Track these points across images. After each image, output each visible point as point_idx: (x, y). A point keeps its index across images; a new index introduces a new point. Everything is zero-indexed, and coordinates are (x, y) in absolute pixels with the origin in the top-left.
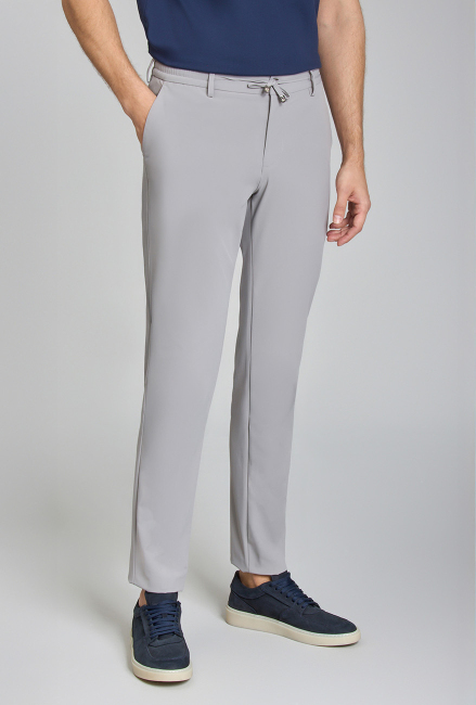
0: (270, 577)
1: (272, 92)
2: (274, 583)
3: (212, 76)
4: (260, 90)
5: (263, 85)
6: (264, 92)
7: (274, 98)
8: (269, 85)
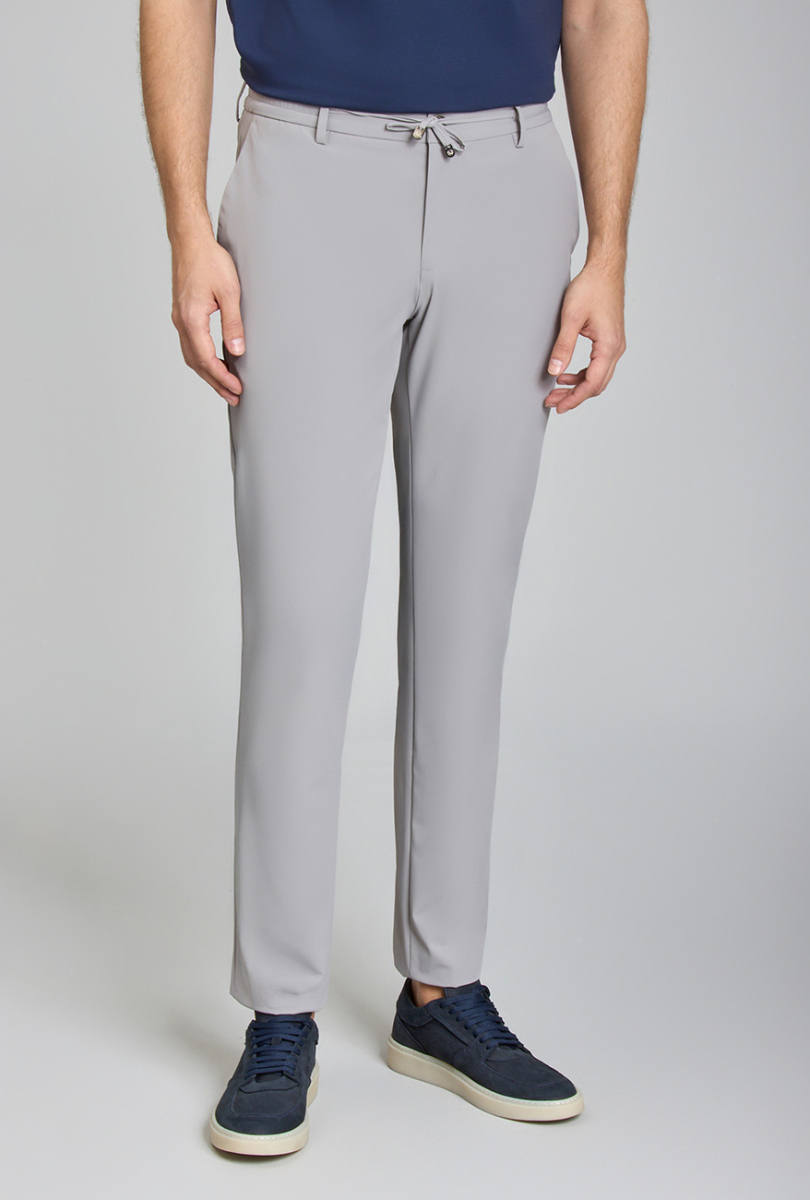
0: (443, 990)
1: (432, 139)
2: (449, 1002)
3: (324, 111)
4: (405, 135)
5: (412, 126)
6: (411, 139)
7: (435, 149)
8: (423, 126)
